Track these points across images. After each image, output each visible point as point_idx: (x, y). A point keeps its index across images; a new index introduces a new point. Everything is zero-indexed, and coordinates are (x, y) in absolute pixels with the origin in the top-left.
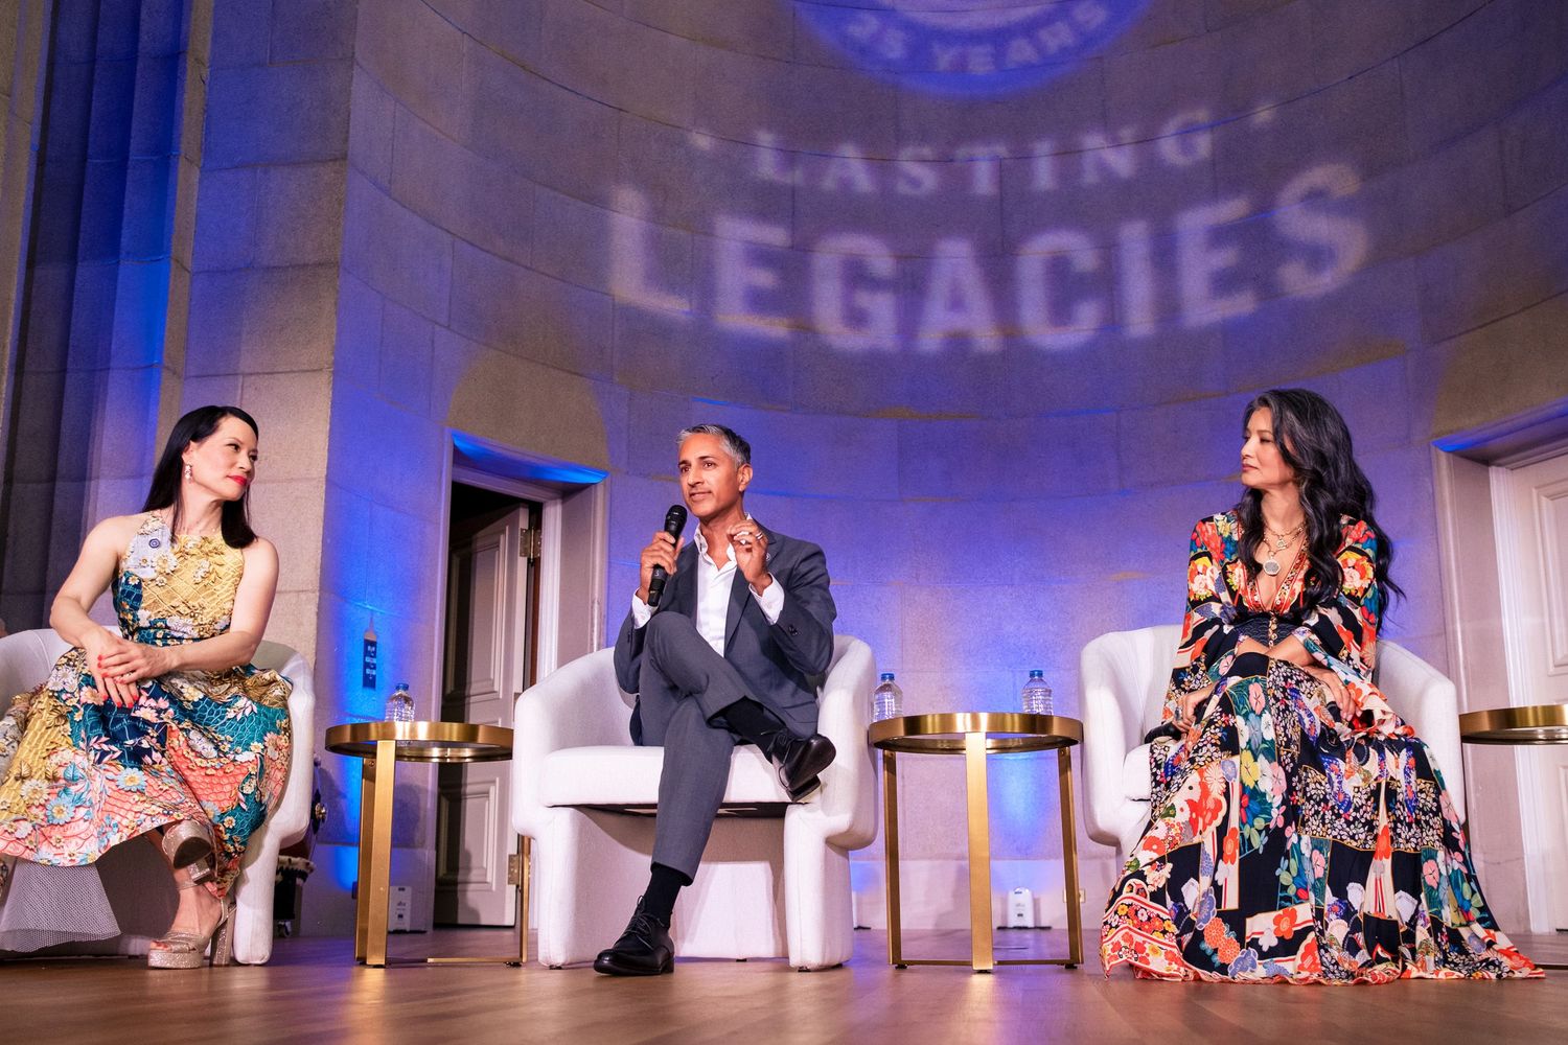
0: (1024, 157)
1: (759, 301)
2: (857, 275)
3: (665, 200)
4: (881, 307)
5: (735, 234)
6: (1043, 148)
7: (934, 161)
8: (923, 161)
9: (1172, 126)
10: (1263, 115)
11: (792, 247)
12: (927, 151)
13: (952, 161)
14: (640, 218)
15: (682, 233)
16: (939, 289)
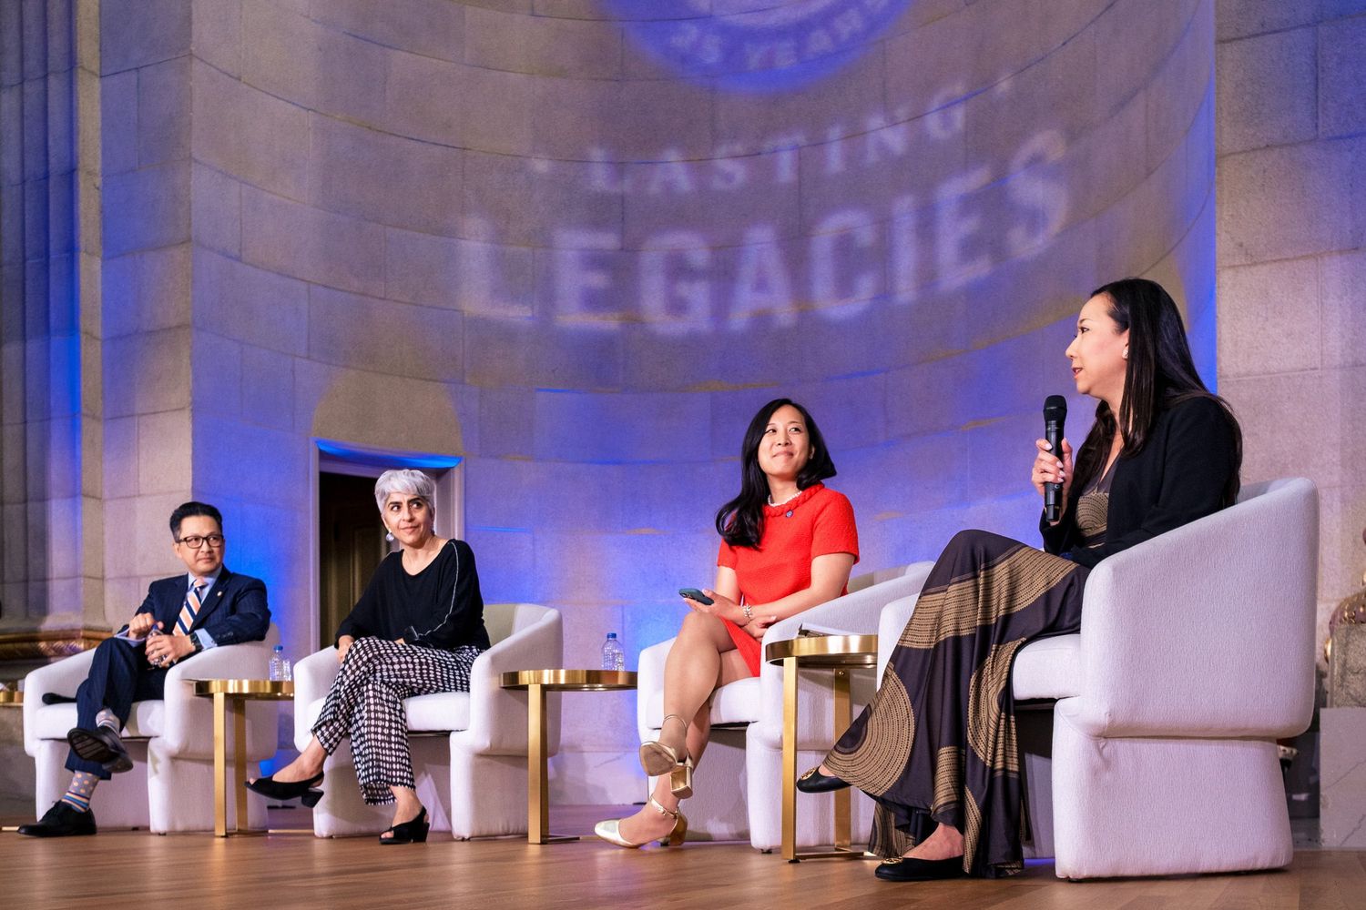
0: (819, 143)
1: (593, 301)
2: (678, 269)
3: (507, 223)
4: (698, 294)
5: (573, 242)
6: (835, 132)
7: (746, 156)
8: (735, 157)
9: (937, 102)
10: (1004, 86)
11: (622, 249)
12: (739, 148)
13: (759, 154)
14: (485, 242)
15: (524, 249)
16: (748, 272)
